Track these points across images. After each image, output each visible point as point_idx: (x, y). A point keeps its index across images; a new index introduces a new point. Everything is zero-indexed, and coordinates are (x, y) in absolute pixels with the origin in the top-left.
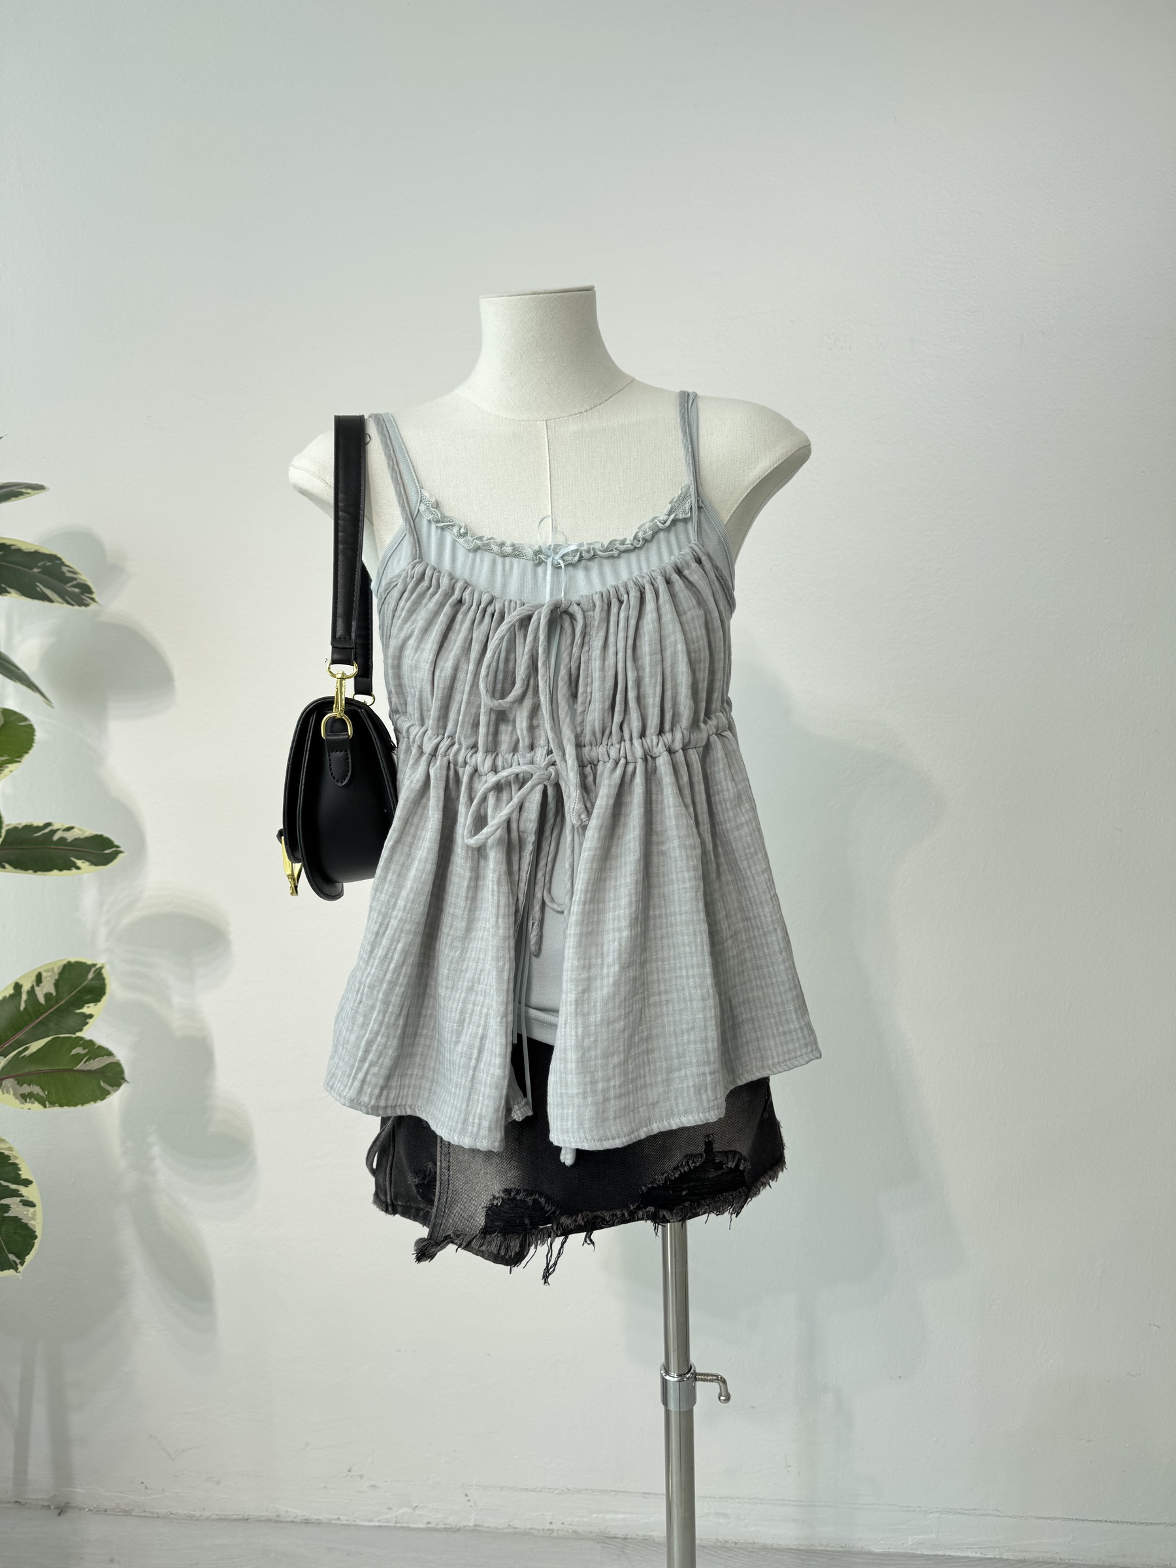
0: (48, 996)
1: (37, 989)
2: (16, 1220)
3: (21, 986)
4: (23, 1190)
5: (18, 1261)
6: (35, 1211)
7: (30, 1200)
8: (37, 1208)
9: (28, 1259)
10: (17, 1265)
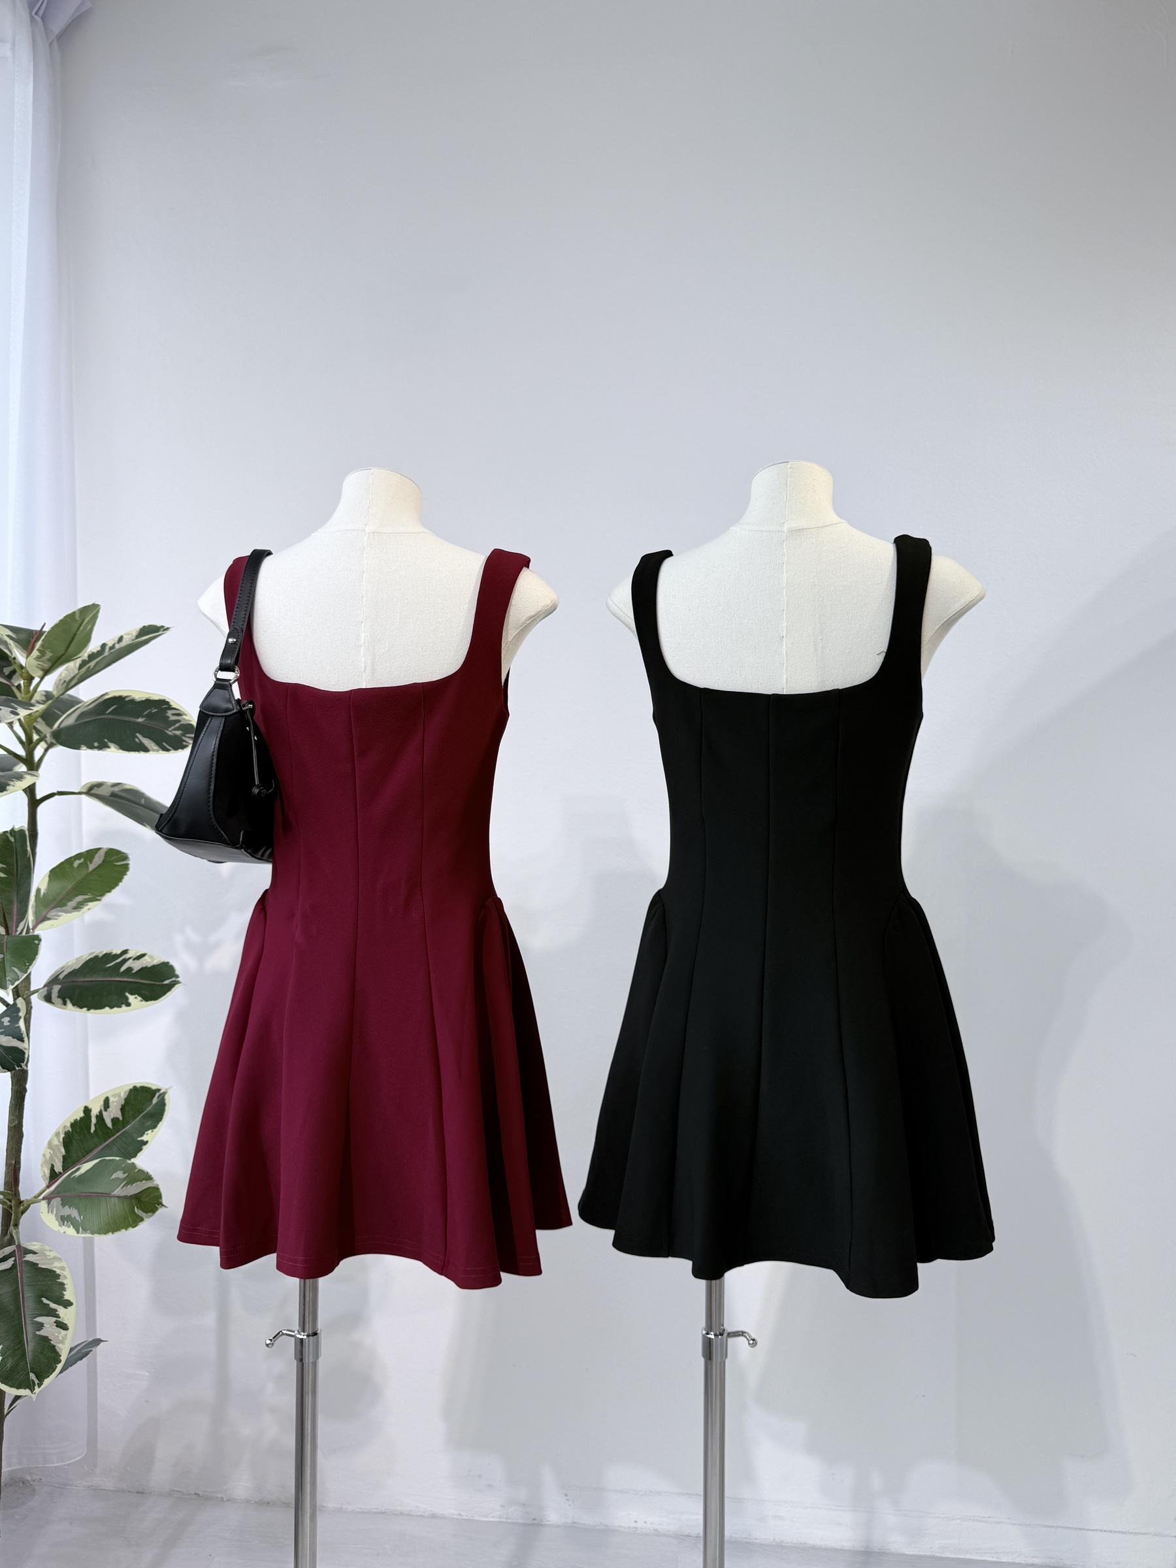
0: (115, 1120)
1: (104, 1113)
2: (46, 1340)
3: (90, 1110)
4: (61, 1310)
5: (37, 1382)
6: (66, 1335)
7: (65, 1322)
8: (70, 1332)
9: (47, 1382)
10: (34, 1385)
